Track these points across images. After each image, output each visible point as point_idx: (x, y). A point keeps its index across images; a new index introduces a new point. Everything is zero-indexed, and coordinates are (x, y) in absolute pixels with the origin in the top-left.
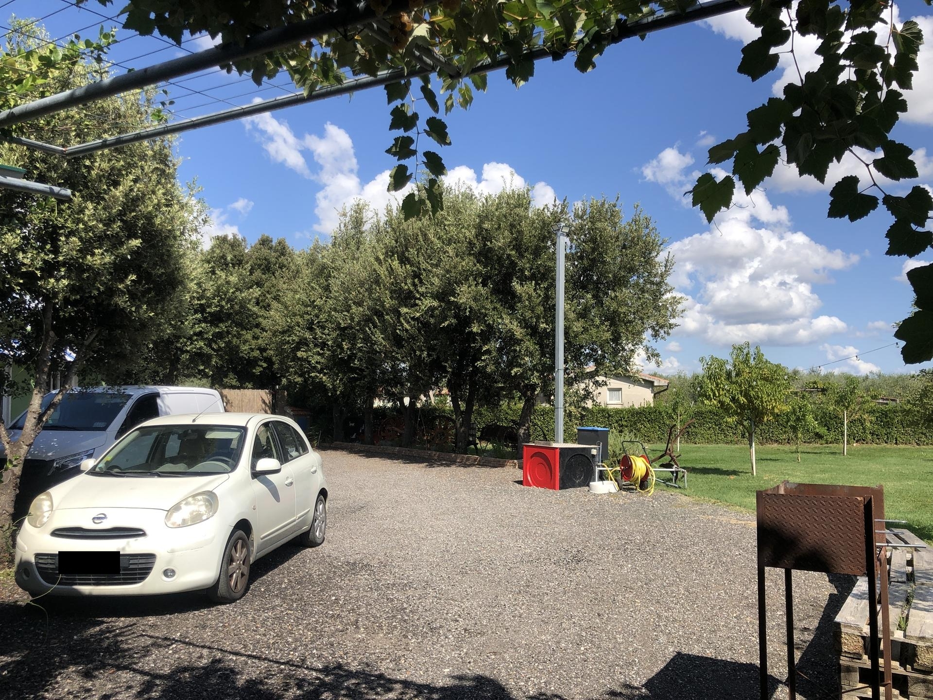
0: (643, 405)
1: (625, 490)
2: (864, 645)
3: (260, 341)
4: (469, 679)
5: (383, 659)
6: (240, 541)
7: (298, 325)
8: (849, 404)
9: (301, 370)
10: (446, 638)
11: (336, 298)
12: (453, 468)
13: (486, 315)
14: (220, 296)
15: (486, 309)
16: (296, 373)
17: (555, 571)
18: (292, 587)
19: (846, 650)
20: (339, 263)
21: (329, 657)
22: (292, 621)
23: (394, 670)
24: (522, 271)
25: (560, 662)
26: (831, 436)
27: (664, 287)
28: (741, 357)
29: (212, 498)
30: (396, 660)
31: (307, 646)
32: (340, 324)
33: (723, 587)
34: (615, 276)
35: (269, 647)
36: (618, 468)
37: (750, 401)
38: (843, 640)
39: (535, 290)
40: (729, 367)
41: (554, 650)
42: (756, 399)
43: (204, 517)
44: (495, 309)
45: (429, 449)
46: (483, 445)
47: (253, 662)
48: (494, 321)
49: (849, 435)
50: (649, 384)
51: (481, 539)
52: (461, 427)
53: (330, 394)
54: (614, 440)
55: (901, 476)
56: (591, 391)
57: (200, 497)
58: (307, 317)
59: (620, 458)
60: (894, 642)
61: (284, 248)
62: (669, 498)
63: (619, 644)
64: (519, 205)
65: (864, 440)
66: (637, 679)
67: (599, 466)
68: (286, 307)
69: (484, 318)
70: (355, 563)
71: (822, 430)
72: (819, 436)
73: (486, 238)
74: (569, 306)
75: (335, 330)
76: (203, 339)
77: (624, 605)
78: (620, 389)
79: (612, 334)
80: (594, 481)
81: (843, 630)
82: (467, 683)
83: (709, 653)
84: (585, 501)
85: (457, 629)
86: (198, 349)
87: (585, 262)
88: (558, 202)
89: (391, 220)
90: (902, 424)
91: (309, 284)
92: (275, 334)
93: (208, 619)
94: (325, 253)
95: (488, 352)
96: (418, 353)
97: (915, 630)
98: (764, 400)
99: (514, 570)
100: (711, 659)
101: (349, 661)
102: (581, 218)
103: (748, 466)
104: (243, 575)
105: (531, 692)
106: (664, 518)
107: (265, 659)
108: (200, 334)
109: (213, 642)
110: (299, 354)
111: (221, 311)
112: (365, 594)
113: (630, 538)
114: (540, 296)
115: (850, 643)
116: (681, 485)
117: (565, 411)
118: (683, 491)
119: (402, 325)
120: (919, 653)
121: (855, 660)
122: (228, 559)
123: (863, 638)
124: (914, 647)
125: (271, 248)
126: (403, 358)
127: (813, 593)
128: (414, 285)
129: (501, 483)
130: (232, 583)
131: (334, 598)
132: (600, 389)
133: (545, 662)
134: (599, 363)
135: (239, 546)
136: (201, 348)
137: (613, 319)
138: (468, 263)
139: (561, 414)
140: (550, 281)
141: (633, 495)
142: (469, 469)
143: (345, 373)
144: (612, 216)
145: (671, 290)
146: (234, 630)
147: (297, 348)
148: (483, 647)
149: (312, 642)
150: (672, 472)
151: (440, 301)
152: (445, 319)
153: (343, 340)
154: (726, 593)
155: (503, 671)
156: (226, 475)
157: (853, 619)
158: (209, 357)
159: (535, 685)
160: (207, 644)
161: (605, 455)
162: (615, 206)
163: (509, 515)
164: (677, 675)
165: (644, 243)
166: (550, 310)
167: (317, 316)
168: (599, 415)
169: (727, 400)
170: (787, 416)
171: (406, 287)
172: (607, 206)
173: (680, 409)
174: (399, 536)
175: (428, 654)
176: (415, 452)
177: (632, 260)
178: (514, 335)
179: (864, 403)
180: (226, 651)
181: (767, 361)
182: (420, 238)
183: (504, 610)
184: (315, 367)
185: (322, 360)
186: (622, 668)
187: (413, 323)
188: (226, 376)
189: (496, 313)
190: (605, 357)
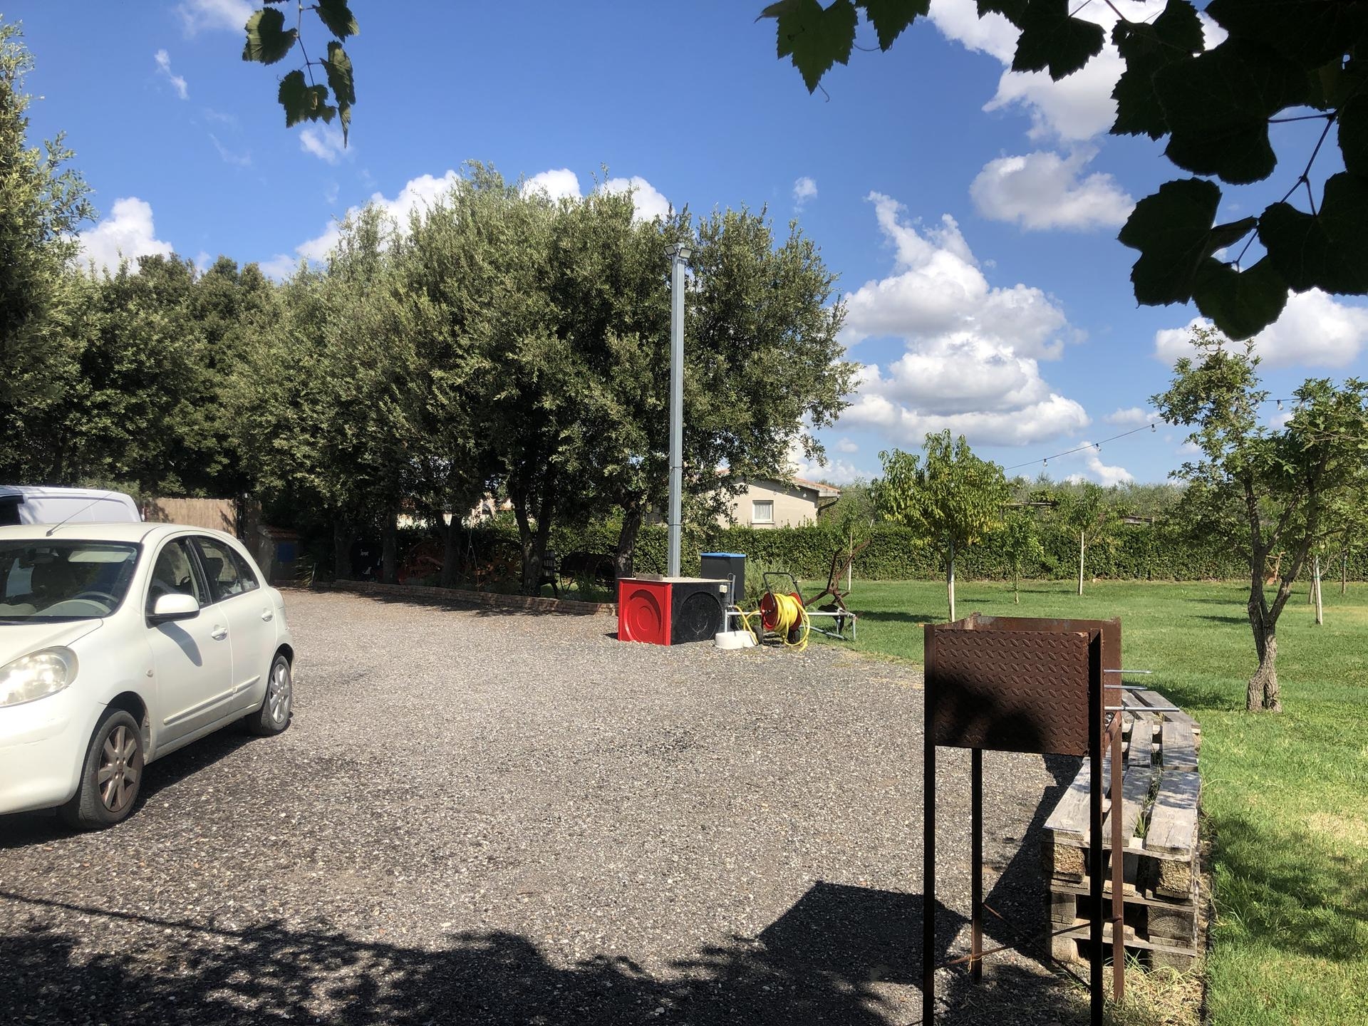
0: (802, 525)
1: (766, 643)
2: (1085, 861)
3: (217, 424)
4: (480, 939)
5: (344, 911)
6: (122, 729)
7: (275, 396)
8: (1088, 522)
9: (281, 469)
10: (457, 872)
11: (333, 356)
12: (518, 616)
13: (565, 383)
14: (137, 346)
15: (565, 374)
16: (273, 473)
17: (646, 764)
18: (218, 800)
19: (1058, 869)
20: (338, 300)
21: (255, 912)
22: (203, 854)
23: (358, 928)
24: (620, 315)
25: (632, 905)
26: (1062, 569)
27: (831, 347)
28: (938, 452)
29: (67, 659)
30: (366, 913)
31: (219, 893)
32: (340, 396)
33: (894, 781)
34: (759, 329)
35: (152, 900)
36: (757, 612)
37: (949, 516)
38: (1057, 856)
39: (640, 346)
40: (920, 465)
41: (625, 886)
42: (957, 512)
43: (52, 689)
44: (578, 374)
45: (482, 589)
46: (563, 583)
47: (118, 926)
48: (577, 392)
49: (1087, 567)
50: (812, 494)
51: (539, 719)
52: (531, 555)
53: (326, 506)
54: (754, 572)
55: (1154, 621)
56: (724, 500)
57: (44, 657)
58: (288, 385)
59: (761, 598)
60: (1128, 855)
61: (256, 279)
62: (828, 654)
63: (729, 872)
64: (616, 215)
65: (1107, 574)
66: (748, 927)
67: (730, 610)
68: (256, 371)
69: (562, 386)
70: (330, 760)
71: (1052, 560)
72: (1046, 568)
73: (565, 264)
74: (690, 372)
75: (332, 405)
76: (110, 414)
77: (744, 811)
78: (770, 502)
79: (754, 415)
80: (723, 631)
81: (1057, 839)
82: (476, 945)
83: (864, 881)
84: (706, 661)
85: (477, 857)
86: (101, 429)
87: (716, 306)
88: (673, 213)
89: (418, 233)
90: (1157, 552)
91: (291, 332)
92: (239, 411)
93: (60, 857)
94: (316, 284)
95: (568, 440)
96: (460, 441)
97: (1159, 837)
98: (969, 513)
99: (582, 764)
100: (865, 890)
101: (287, 916)
102: (711, 238)
103: (945, 609)
104: (127, 783)
105: (578, 955)
106: (818, 682)
107: (142, 919)
108: (104, 406)
109: (56, 894)
110: (277, 443)
111: (138, 370)
112: (338, 807)
113: (765, 712)
114: (647, 355)
115: (1067, 859)
116: (848, 635)
117: (683, 530)
118: (849, 644)
119: (435, 397)
120: (1164, 870)
121: (1071, 884)
122: (96, 756)
123: (1084, 850)
124: (1157, 862)
125: (234, 279)
126: (437, 449)
127: (1021, 786)
128: (454, 334)
129: (586, 636)
130: (106, 796)
131: (283, 815)
132: (737, 499)
133: (608, 905)
134: (734, 459)
135: (119, 737)
136: (105, 428)
137: (757, 394)
138: (535, 301)
139: (677, 534)
140: (663, 333)
141: (778, 651)
142: (541, 618)
143: (350, 474)
144: (757, 239)
145: (841, 351)
146: (98, 873)
147: (275, 434)
148: (513, 884)
149: (230, 888)
150: (836, 618)
151: (493, 360)
152: (500, 388)
153: (346, 422)
154: (897, 790)
155: (539, 922)
156: (98, 620)
157: (1071, 822)
158: (122, 443)
159: (585, 943)
160: (47, 897)
161: (739, 594)
162: (760, 222)
163: (588, 682)
164: (811, 916)
165: (803, 280)
166: (663, 378)
167: (305, 384)
168: (739, 540)
169: (917, 514)
170: (1002, 538)
171: (441, 338)
172: (749, 221)
173: (854, 530)
174: (411, 717)
175: (421, 899)
176: (460, 594)
177: (785, 305)
178: (608, 414)
179: (1108, 520)
180: (76, 908)
181: (974, 458)
182: (463, 262)
183: (558, 826)
184: (302, 465)
185: (314, 454)
186: (727, 910)
187: (453, 395)
188: (163, 479)
189: (580, 380)
190: (743, 451)
